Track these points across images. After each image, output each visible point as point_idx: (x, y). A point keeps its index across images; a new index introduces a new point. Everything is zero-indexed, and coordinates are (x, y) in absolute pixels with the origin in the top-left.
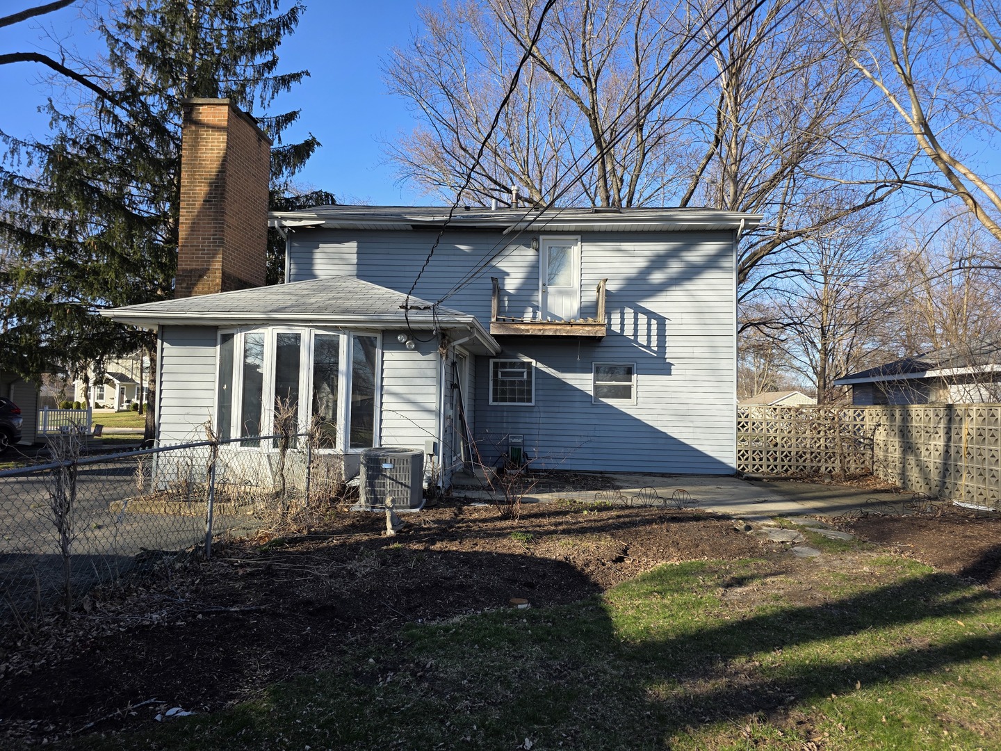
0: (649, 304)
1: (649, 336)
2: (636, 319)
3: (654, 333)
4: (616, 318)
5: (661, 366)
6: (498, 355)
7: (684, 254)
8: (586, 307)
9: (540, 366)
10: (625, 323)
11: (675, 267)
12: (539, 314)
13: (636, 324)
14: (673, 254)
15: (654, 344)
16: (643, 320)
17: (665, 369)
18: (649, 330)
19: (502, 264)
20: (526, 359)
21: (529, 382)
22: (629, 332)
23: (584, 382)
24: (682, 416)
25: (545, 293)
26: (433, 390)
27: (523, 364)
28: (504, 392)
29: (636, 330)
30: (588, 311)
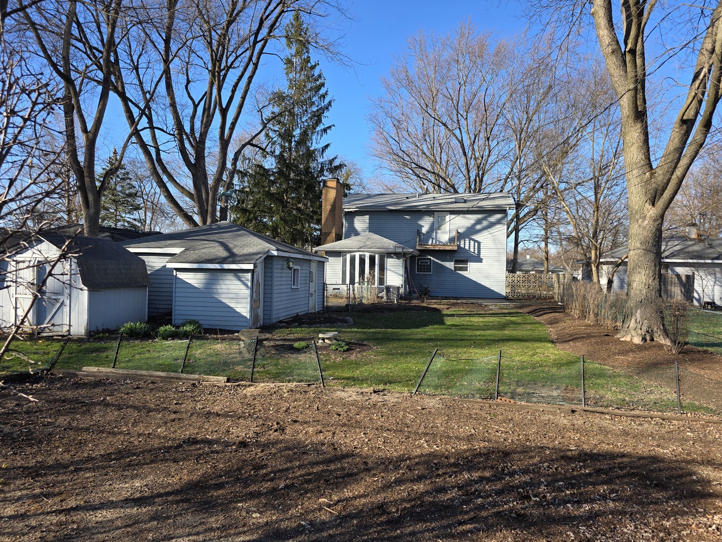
0: (475, 237)
1: (474, 248)
2: (470, 242)
3: (476, 247)
4: (462, 242)
5: (479, 260)
6: (419, 256)
7: (489, 219)
8: (452, 238)
9: (434, 259)
10: (466, 244)
11: (485, 223)
12: (434, 241)
13: (470, 244)
14: (484, 219)
15: (476, 252)
16: (472, 242)
17: (480, 260)
18: (474, 246)
19: (421, 223)
20: (429, 257)
21: (430, 265)
22: (467, 247)
23: (450, 265)
24: (487, 277)
25: (436, 233)
26: (401, 270)
27: (428, 259)
28: (421, 269)
29: (470, 246)
30: (452, 240)
